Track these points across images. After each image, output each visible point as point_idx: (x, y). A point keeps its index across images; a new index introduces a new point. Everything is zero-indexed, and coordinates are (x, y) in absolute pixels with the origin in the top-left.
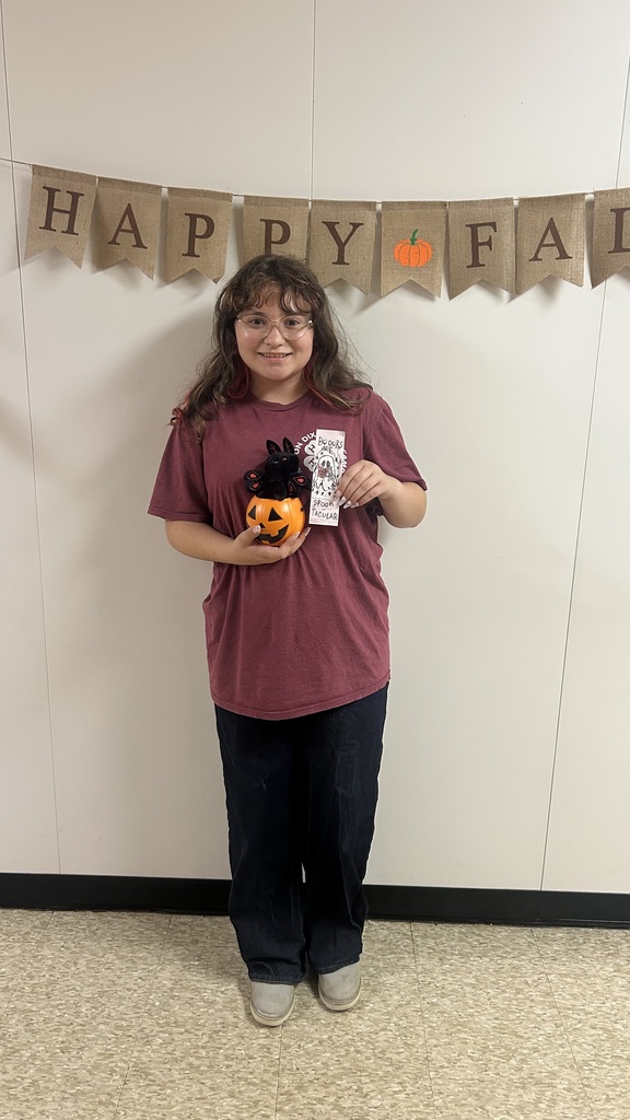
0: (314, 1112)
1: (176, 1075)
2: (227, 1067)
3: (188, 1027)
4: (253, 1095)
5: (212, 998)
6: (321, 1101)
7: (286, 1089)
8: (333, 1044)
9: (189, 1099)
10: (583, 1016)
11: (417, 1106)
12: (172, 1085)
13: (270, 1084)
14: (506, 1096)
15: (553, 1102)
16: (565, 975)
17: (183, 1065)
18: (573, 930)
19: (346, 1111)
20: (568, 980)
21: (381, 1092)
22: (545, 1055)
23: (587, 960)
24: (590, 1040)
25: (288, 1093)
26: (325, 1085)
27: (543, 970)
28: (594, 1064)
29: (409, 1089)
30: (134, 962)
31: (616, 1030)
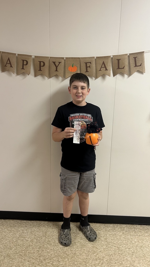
0: (47, 265)
1: (16, 257)
2: (29, 255)
3: (21, 246)
4: (33, 261)
5: (28, 239)
6: (49, 263)
7: (41, 260)
8: (54, 250)
9: (18, 262)
10: (113, 244)
11: (71, 264)
12: (15, 259)
13: (38, 259)
14: (92, 262)
15: (103, 263)
16: (111, 235)
17: (18, 254)
18: (114, 224)
19: (54, 265)
20: (111, 236)
21: (63, 261)
22: (103, 253)
23: (116, 231)
24: (113, 249)
25: (42, 261)
26: (50, 259)
27: (105, 233)
28: (114, 255)
29: (70, 260)
30: (11, 231)
31: (120, 247)
